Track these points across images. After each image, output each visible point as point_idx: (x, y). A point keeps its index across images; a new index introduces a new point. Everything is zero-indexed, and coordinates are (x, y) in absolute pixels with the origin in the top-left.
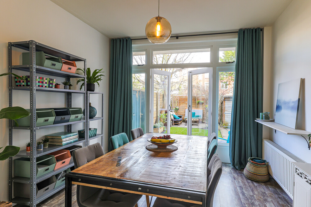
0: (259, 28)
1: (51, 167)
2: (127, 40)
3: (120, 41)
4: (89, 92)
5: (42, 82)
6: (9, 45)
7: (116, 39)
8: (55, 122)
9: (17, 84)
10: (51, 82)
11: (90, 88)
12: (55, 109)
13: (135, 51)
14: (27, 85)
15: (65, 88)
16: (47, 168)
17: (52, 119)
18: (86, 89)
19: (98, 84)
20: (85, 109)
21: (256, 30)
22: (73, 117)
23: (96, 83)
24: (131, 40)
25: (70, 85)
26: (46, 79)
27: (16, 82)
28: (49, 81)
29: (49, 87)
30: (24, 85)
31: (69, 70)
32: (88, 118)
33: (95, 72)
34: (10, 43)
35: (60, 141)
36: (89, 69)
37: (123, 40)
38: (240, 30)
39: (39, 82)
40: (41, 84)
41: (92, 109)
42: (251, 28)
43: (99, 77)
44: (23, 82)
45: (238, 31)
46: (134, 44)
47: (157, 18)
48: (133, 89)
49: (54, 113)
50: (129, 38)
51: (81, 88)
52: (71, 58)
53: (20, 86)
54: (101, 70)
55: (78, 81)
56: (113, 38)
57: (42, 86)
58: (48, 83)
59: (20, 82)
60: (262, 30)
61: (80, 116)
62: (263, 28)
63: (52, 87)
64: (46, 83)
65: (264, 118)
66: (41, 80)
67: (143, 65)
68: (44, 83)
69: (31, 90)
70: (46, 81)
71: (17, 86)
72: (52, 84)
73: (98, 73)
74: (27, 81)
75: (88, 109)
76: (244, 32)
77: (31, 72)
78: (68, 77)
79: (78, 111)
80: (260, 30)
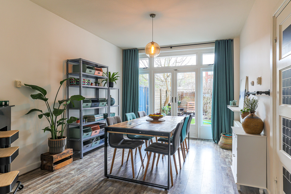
0: (230, 39)
1: (90, 133)
2: (135, 50)
3: (130, 51)
4: (110, 88)
5: (85, 82)
6: (67, 61)
7: (127, 50)
8: (91, 107)
9: (71, 83)
10: (89, 82)
11: (111, 85)
12: (91, 99)
13: (141, 58)
14: (77, 84)
15: (96, 85)
16: (87, 133)
17: (90, 104)
18: (108, 86)
19: (116, 82)
20: (108, 99)
21: (228, 40)
22: (101, 103)
23: (114, 82)
24: (138, 50)
25: (99, 84)
26: (87, 80)
27: (71, 82)
28: (88, 81)
29: (88, 85)
30: (75, 84)
31: (98, 74)
32: (110, 105)
33: (114, 75)
34: (68, 60)
35: (93, 118)
36: (110, 73)
37: (132, 50)
38: (217, 41)
39: (83, 82)
40: (84, 83)
41: (112, 100)
42: (224, 40)
43: (116, 78)
44: (75, 82)
45: (215, 42)
46: (140, 53)
47: (151, 43)
48: (139, 86)
49: (91, 101)
50: (136, 49)
51: (104, 86)
52: (98, 66)
53: (73, 84)
54: (117, 73)
55: (103, 81)
56: (125, 49)
57: (84, 84)
58: (87, 82)
59: (73, 82)
60: (232, 40)
61: (105, 103)
62: (233, 40)
63: (89, 85)
64: (86, 83)
65: (232, 104)
66: (84, 81)
67: (146, 68)
68: (86, 82)
69: (80, 87)
70: (86, 81)
71: (71, 84)
72: (89, 83)
73: (115, 75)
74: (77, 82)
75: (110, 99)
76: (219, 43)
77: (80, 76)
78: (97, 78)
79: (104, 100)
80: (231, 41)
